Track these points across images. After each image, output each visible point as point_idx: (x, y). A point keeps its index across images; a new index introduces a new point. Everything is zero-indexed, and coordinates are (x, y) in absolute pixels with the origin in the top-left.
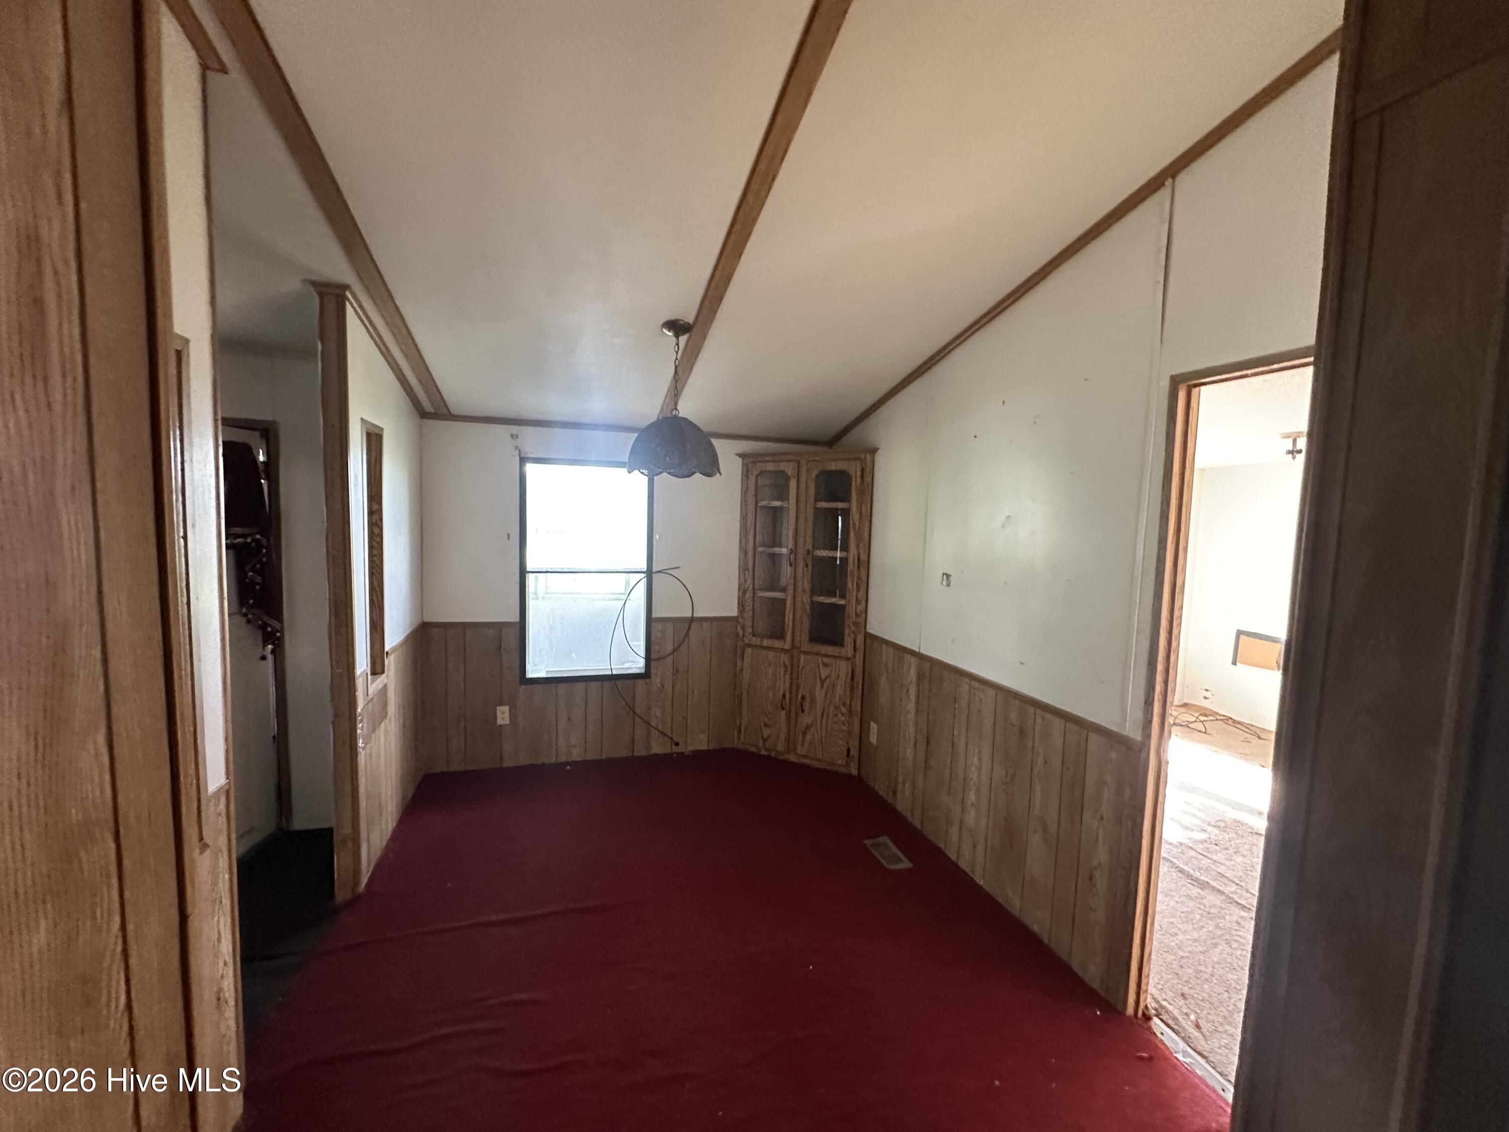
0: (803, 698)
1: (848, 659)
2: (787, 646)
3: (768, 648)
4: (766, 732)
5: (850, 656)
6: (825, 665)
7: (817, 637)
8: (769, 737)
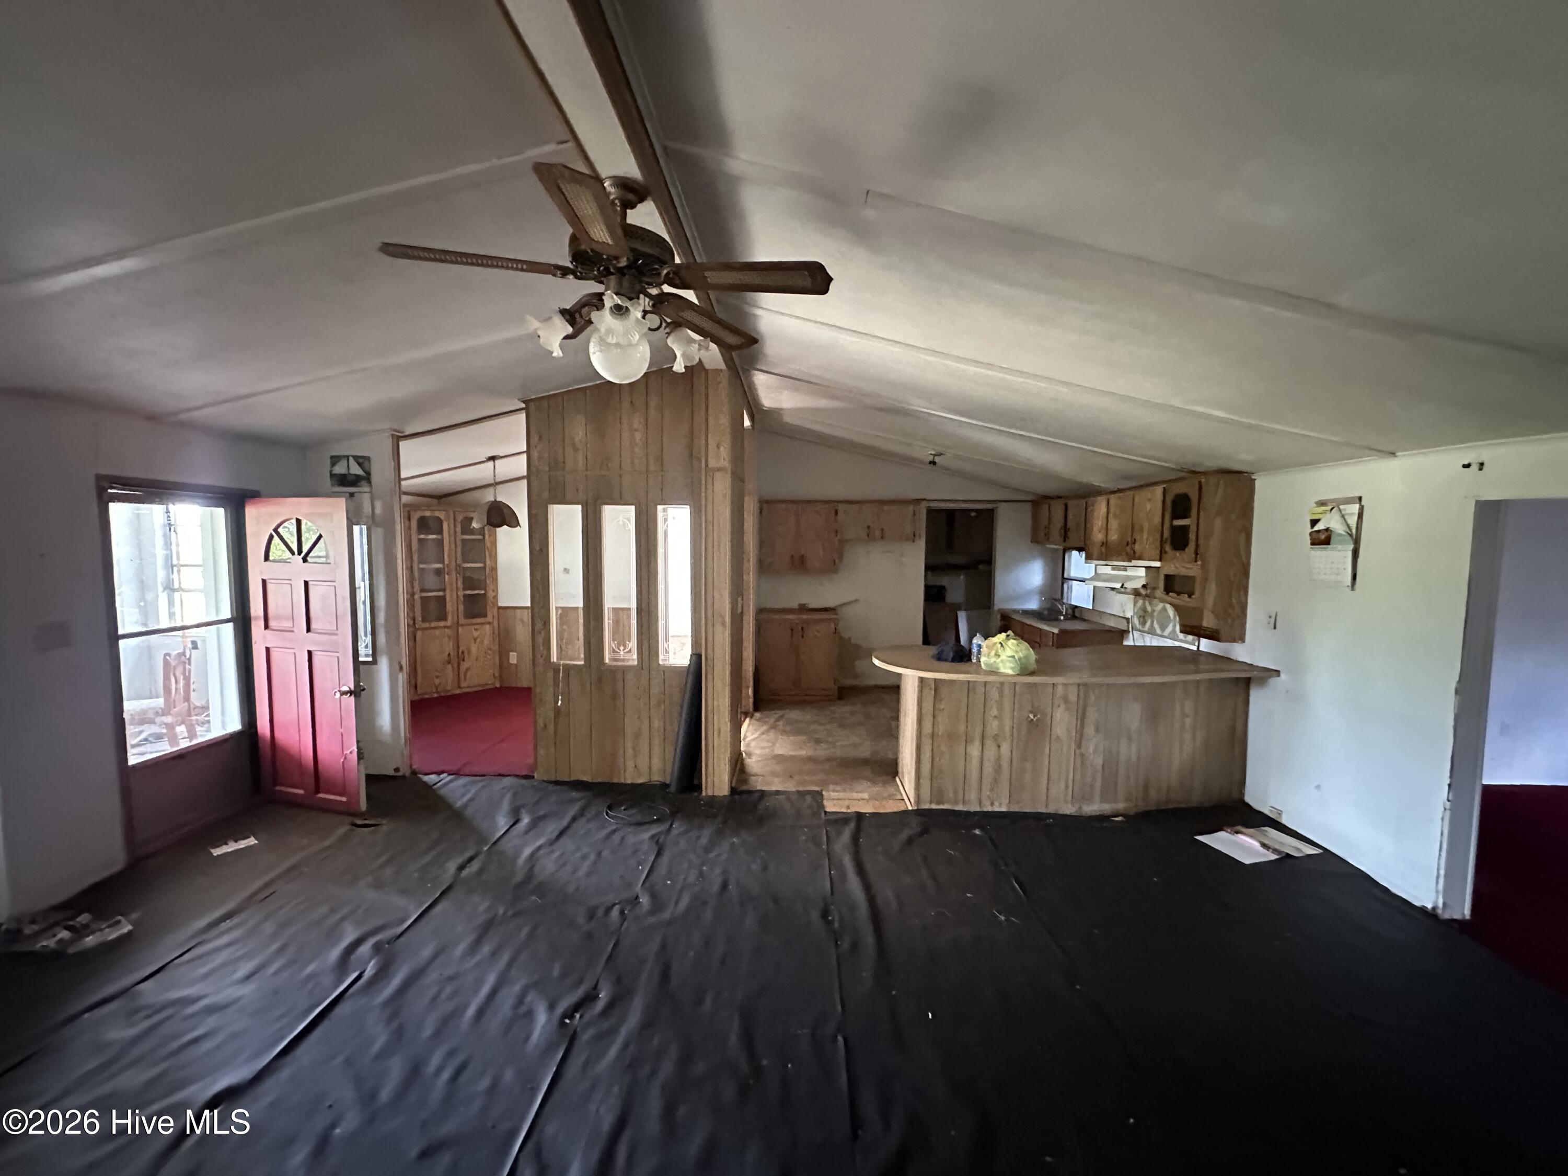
0: (463, 652)
1: (489, 623)
2: (449, 623)
3: (435, 628)
4: (437, 681)
5: (491, 621)
6: (476, 630)
7: (470, 615)
8: (440, 684)
